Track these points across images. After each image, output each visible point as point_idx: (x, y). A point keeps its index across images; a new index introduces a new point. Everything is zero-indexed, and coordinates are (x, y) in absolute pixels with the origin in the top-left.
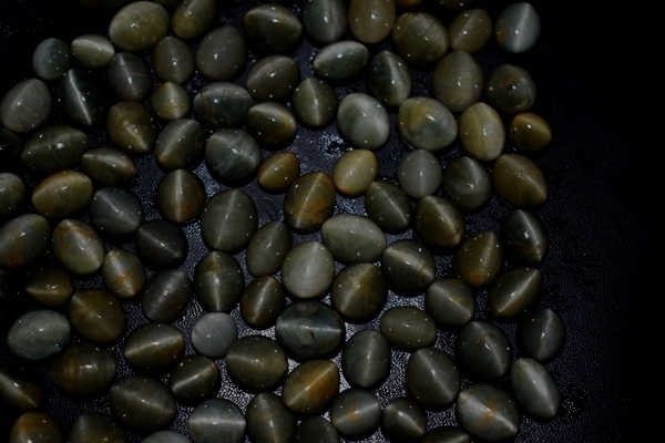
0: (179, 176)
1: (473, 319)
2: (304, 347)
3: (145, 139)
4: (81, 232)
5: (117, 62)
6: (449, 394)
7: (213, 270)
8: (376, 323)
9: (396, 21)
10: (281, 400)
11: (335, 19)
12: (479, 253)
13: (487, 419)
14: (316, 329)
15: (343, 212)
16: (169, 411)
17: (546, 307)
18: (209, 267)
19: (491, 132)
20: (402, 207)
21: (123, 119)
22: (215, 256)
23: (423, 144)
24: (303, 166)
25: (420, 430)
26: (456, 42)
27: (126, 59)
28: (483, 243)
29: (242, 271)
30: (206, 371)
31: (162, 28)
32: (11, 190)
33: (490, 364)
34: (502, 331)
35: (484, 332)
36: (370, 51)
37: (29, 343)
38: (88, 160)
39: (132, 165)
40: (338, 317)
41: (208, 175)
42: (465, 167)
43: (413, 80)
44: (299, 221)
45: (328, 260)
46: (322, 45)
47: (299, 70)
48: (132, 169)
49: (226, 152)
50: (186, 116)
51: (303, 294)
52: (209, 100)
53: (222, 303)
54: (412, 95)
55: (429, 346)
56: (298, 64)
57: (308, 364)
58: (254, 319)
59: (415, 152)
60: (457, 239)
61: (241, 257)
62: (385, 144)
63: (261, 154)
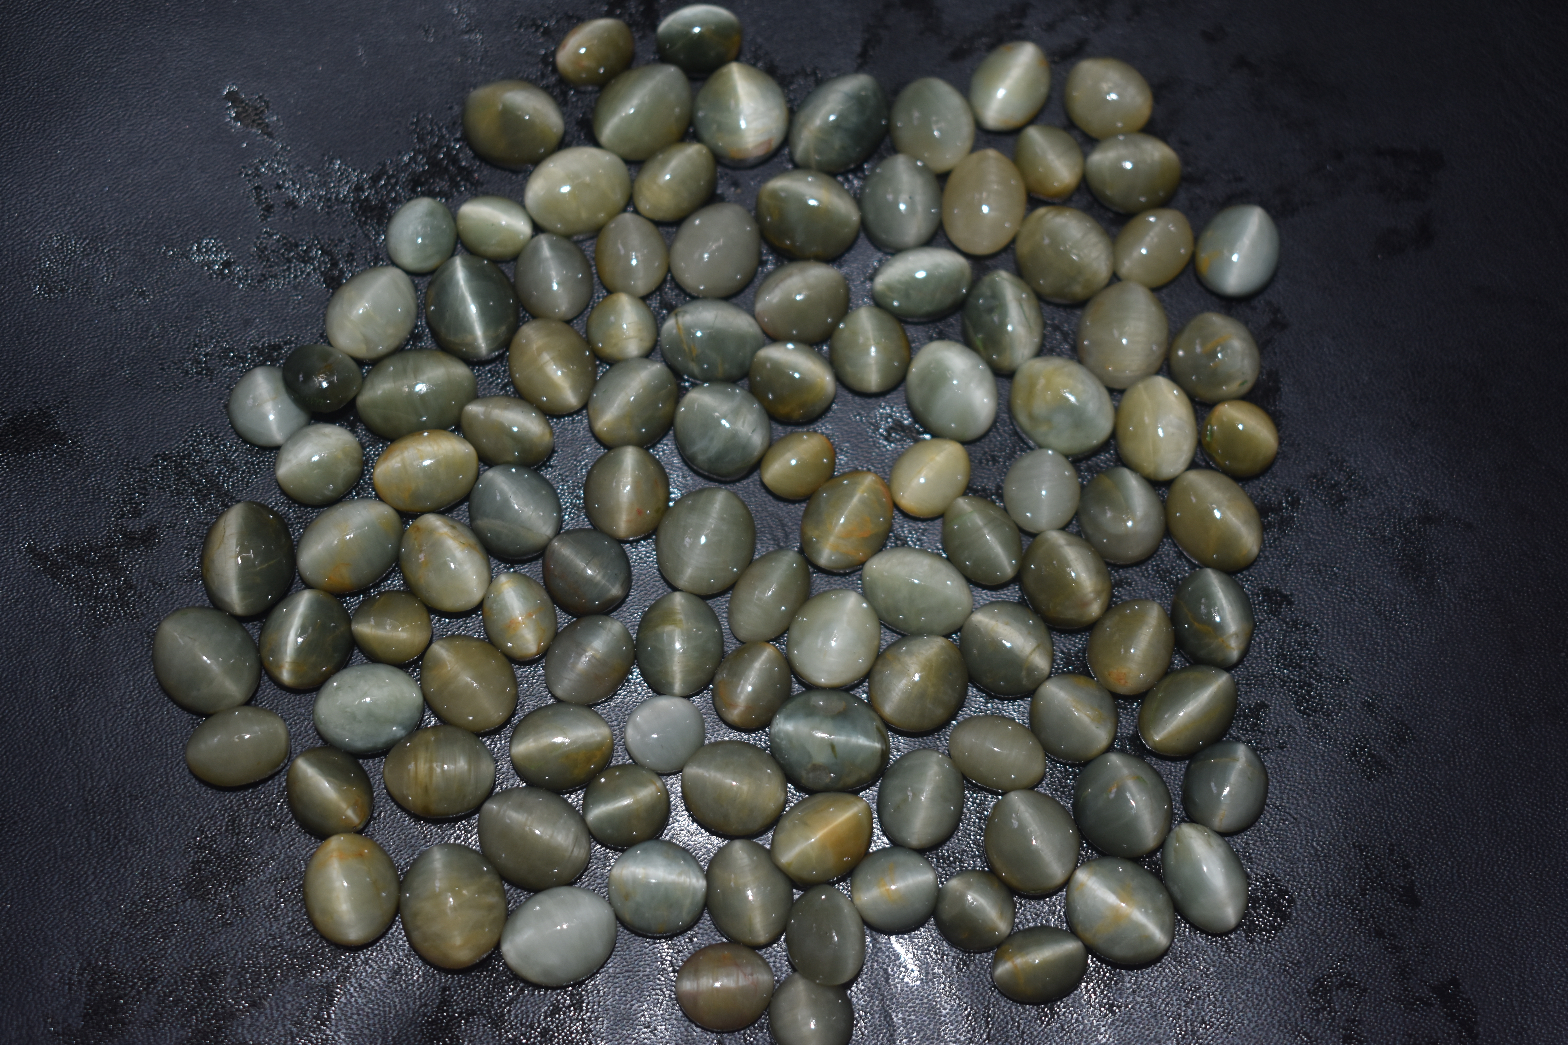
0: (630, 457)
1: (1110, 749)
2: (816, 768)
3: (574, 388)
4: (454, 538)
5: (536, 250)
6: (1056, 870)
7: (674, 622)
8: (942, 743)
9: (1025, 218)
10: (770, 855)
11: (920, 208)
12: (1128, 639)
13: (1117, 916)
14: (840, 738)
15: (902, 543)
16: (579, 853)
17: (1238, 740)
18: (668, 617)
19: (1171, 430)
20: (1005, 545)
21: (540, 351)
22: (678, 599)
23: (1052, 439)
24: (842, 458)
25: (1002, 926)
26: (1127, 266)
27: (553, 247)
28: (1139, 619)
29: (721, 629)
30: (647, 793)
31: (618, 197)
32: (340, 455)
33: (1131, 826)
34: (1158, 774)
35: (1125, 771)
36: (973, 268)
37: (353, 717)
38: (475, 417)
39: (547, 431)
40: (877, 723)
41: (676, 460)
42: (1120, 486)
43: (1045, 325)
44: (826, 556)
45: (870, 625)
46: (894, 250)
47: (848, 290)
48: (547, 438)
49: (710, 424)
50: (648, 355)
51: (823, 680)
52: (689, 331)
53: (684, 681)
54: (1042, 351)
55: (1031, 787)
56: (846, 278)
57: (820, 798)
58: (735, 715)
59: (1038, 453)
60: (1095, 609)
61: (720, 604)
62: (986, 434)
63: (770, 430)
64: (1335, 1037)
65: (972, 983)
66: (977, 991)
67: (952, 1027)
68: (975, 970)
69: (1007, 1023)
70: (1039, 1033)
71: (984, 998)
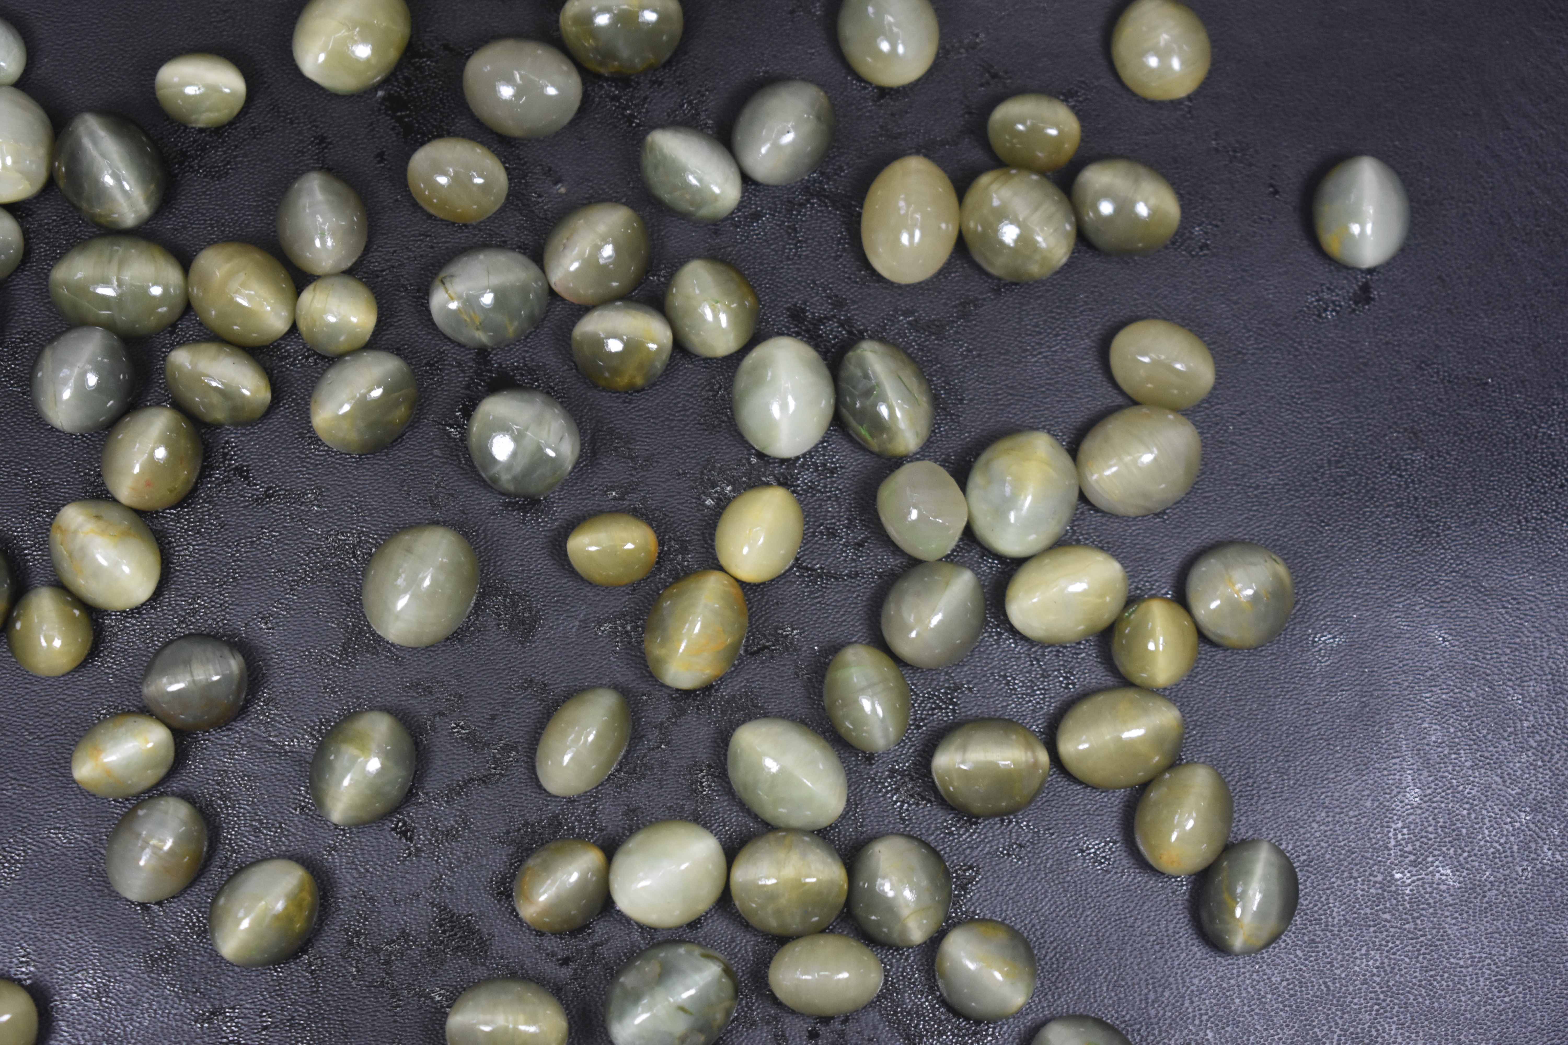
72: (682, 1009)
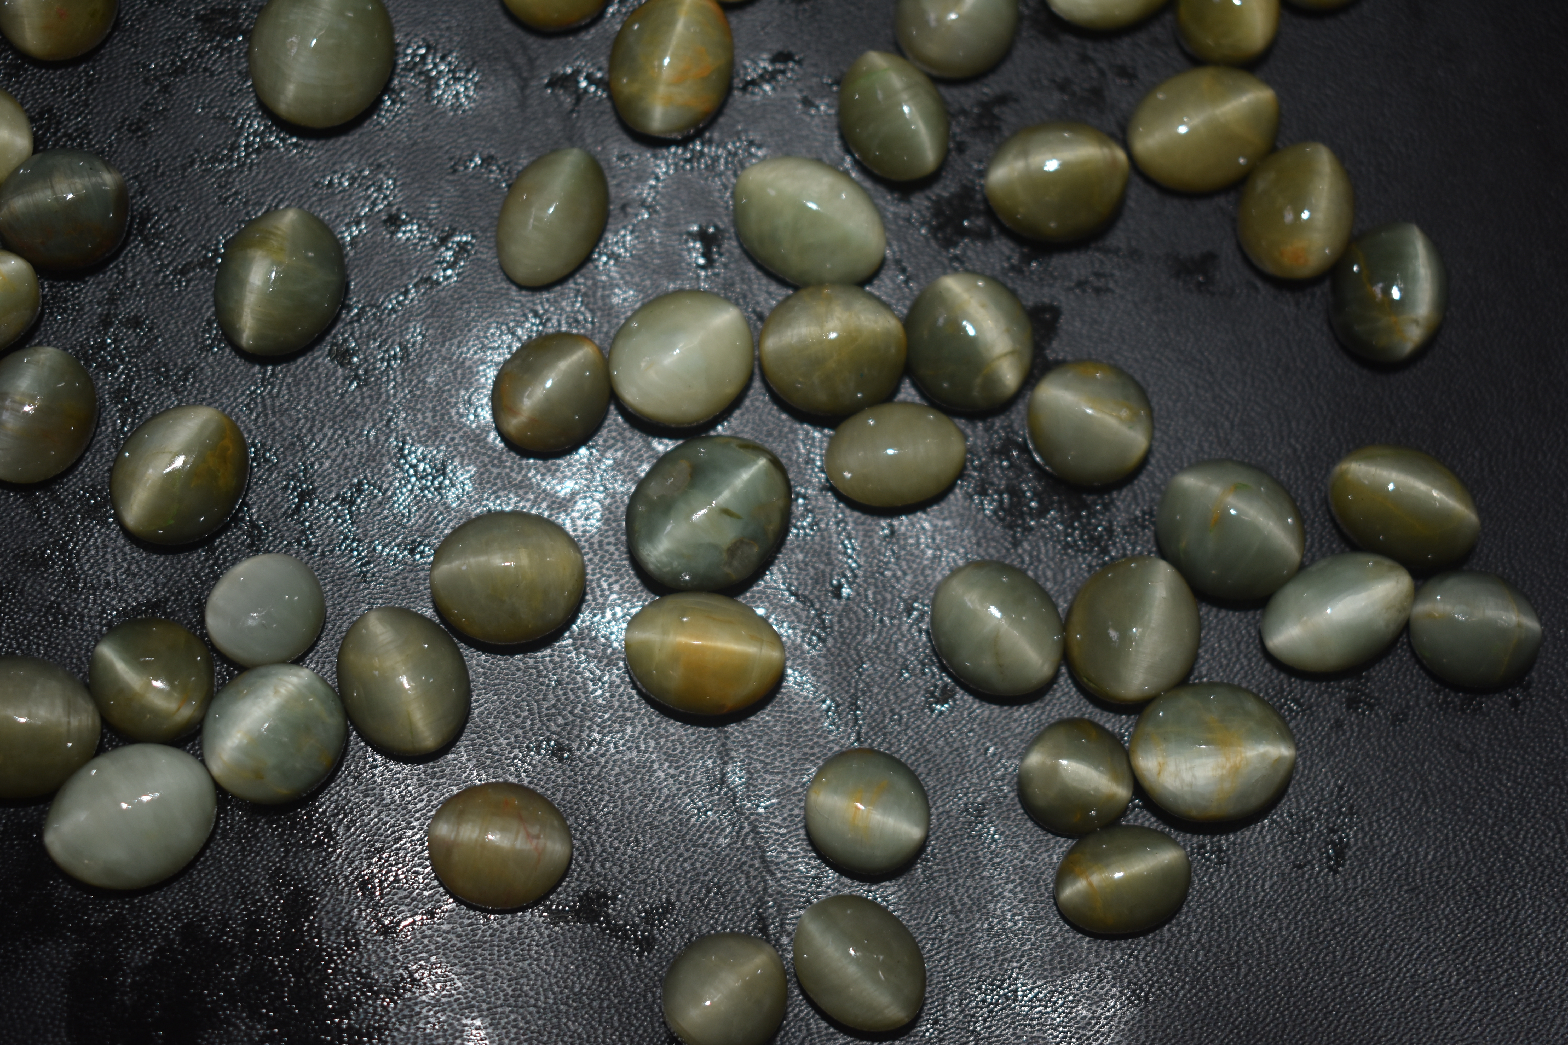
44: (659, 113)
58: (513, 423)
64: (1336, 701)
65: (831, 664)
66: (839, 674)
67: (806, 727)
68: (834, 646)
69: (884, 716)
70: (929, 726)
71: (849, 685)
72: (725, 512)
